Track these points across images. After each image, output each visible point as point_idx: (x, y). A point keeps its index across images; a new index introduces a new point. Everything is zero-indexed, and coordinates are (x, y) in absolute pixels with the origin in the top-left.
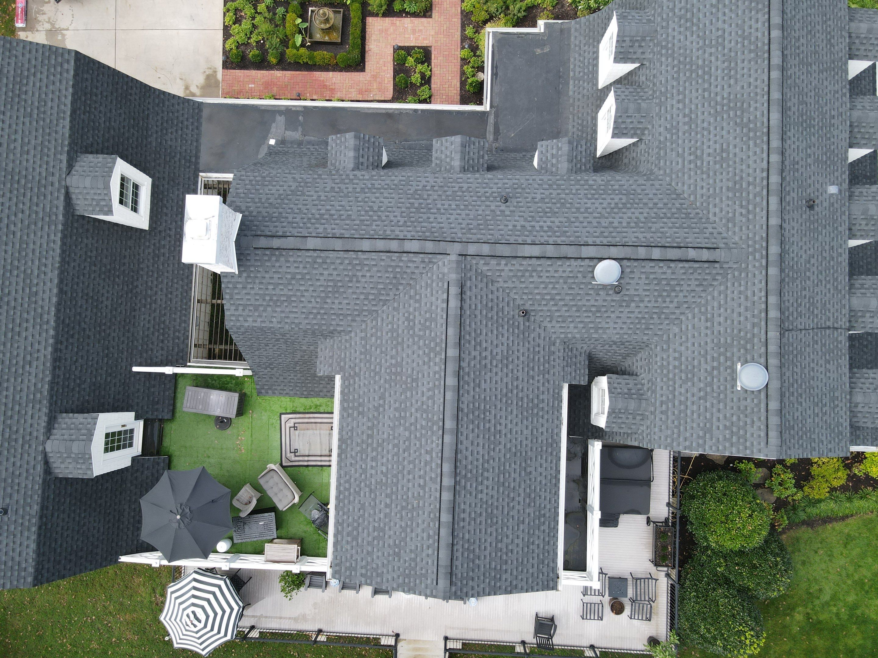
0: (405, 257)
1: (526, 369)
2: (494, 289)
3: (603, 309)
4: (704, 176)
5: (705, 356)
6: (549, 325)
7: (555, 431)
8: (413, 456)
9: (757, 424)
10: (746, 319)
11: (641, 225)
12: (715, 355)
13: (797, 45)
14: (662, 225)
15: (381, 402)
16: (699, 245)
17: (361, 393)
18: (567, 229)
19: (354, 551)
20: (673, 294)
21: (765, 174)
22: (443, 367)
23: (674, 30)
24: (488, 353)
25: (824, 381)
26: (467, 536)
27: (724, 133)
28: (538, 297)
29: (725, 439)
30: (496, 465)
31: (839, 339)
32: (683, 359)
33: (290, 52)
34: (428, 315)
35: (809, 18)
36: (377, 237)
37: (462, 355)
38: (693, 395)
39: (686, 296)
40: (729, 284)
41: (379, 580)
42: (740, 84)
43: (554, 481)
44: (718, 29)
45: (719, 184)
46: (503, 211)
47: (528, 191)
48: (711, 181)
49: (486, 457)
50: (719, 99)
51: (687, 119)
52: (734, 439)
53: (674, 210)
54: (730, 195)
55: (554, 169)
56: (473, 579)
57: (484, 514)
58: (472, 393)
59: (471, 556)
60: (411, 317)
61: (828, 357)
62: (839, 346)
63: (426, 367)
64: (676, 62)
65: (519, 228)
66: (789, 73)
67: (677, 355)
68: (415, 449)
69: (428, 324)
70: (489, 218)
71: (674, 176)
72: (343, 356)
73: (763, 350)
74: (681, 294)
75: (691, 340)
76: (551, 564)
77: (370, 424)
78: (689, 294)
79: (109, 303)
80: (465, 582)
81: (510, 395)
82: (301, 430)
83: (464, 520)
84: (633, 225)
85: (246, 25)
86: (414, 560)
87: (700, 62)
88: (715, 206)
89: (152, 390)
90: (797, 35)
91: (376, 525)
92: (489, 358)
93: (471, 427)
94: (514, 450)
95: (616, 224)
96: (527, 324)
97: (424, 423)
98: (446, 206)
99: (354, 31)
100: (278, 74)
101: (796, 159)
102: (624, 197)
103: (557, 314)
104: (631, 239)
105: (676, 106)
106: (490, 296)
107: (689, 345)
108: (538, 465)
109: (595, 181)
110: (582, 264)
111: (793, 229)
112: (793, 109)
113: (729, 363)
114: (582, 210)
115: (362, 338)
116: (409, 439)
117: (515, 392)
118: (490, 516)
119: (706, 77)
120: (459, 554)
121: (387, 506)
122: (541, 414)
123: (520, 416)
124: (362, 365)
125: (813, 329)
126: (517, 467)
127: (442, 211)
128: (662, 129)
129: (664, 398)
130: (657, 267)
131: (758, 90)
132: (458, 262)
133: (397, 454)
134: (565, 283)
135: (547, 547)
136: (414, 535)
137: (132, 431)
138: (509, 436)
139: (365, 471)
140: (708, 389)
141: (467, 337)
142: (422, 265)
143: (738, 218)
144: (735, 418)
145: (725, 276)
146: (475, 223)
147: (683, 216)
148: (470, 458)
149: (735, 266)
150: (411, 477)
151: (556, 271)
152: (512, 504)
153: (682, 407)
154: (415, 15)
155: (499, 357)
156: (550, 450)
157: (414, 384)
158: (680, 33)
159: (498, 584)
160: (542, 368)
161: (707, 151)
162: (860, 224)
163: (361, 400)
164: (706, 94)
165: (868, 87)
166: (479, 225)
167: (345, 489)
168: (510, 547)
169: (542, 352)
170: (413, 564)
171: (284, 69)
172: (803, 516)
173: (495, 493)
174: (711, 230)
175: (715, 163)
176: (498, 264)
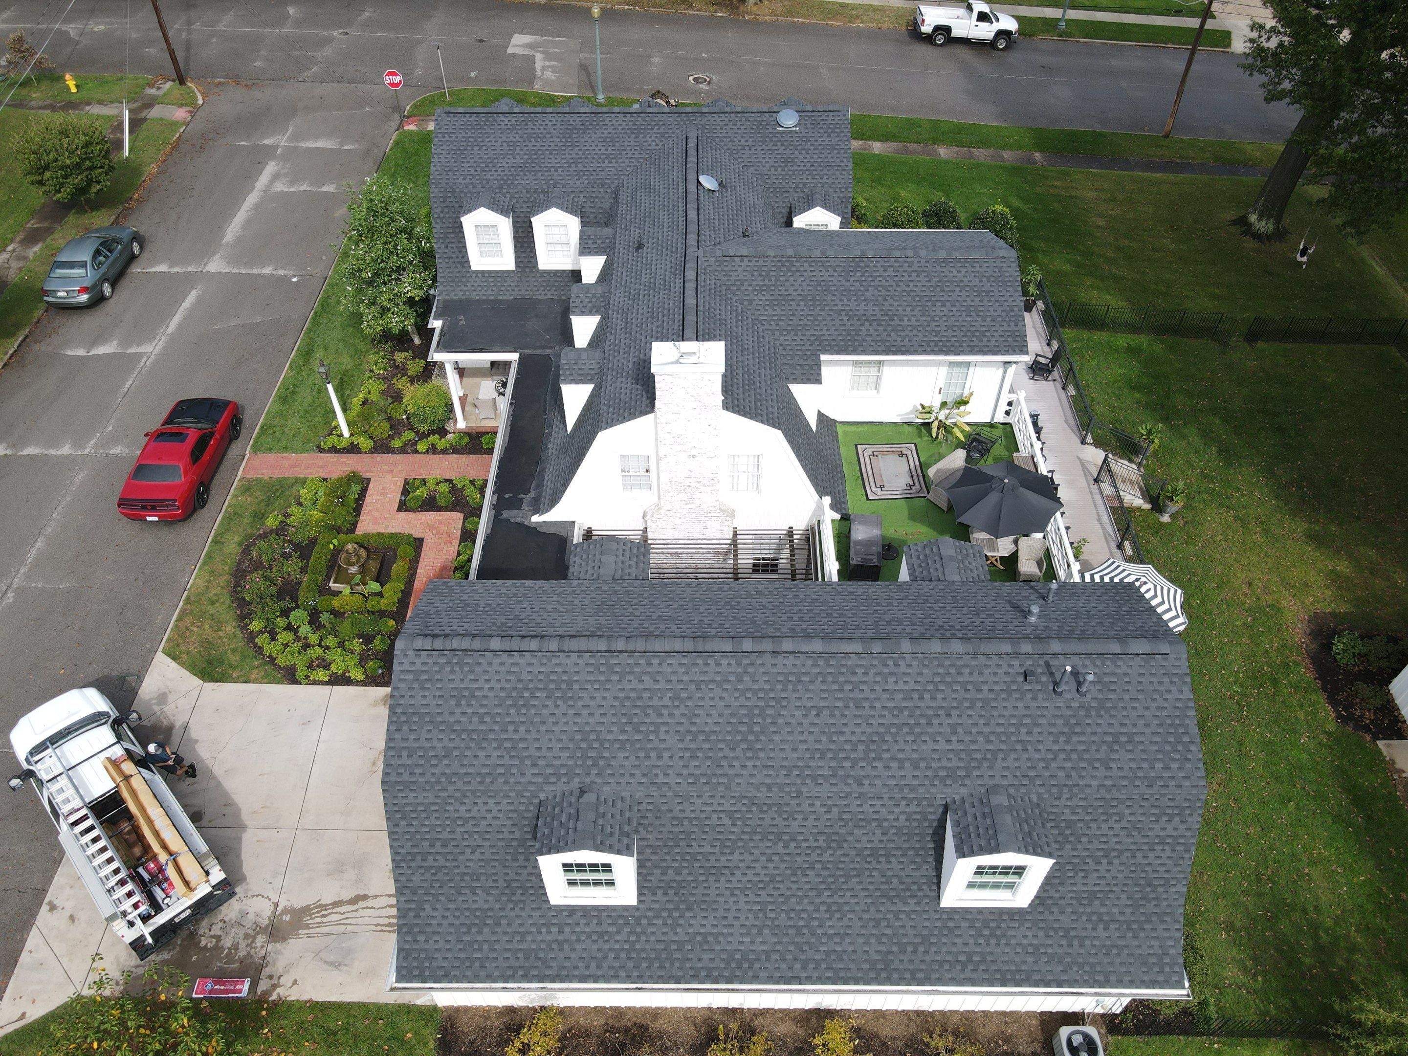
4: (624, 153)
5: (773, 150)
8: (891, 282)
9: (824, 117)
10: (742, 125)
12: (772, 144)
15: (843, 313)
17: (836, 333)
19: (995, 334)
21: (628, 115)
22: (804, 259)
23: (492, 175)
27: (590, 140)
29: (838, 136)
32: (776, 165)
34: (755, 274)
38: (805, 158)
40: (715, 135)
41: (1016, 309)
42: (551, 131)
44: (502, 146)
45: (632, 143)
48: (629, 148)
50: (560, 144)
51: (573, 165)
52: (838, 130)
54: (642, 136)
55: (608, 241)
60: (758, 288)
63: (805, 274)
64: (521, 174)
65: (670, 229)
67: (773, 169)
68: (884, 281)
69: (764, 274)
70: (660, 247)
71: (621, 173)
72: (800, 353)
73: (766, 115)
75: (760, 160)
77: (867, 323)
82: (882, 480)
86: (988, 278)
87: (526, 157)
88: (650, 145)
91: (964, 314)
97: (859, 274)
98: (648, 275)
105: (560, 172)
107: (764, 161)
110: (702, 192)
113: (778, 135)
115: (781, 335)
116: (876, 287)
119: (540, 153)
121: (943, 305)
124: (808, 333)
127: (653, 275)
128: (578, 182)
129: (810, 177)
130: (703, 162)
131: (560, 120)
133: (892, 297)
136: (965, 279)
139: (914, 327)
140: (800, 148)
143: (662, 131)
144: (821, 131)
146: (665, 253)
150: (911, 284)
151: (709, 210)
154: (364, 491)
157: (823, 283)
158: (496, 171)
161: (603, 151)
163: (844, 333)
164: (554, 152)
166: (668, 250)
167: (936, 346)
170: (992, 279)
175: (614, 146)
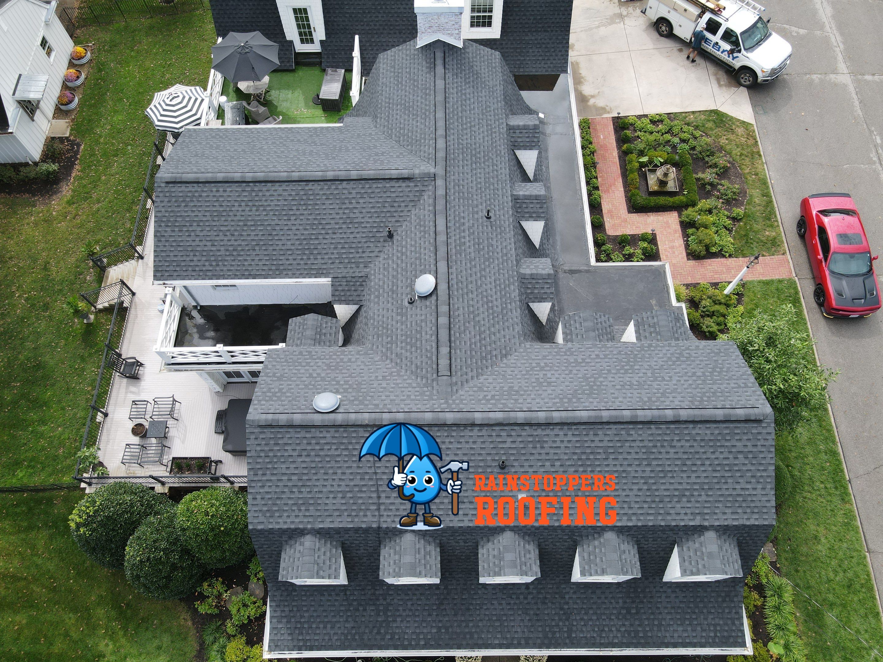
0: (432, 142)
1: (342, 241)
2: (409, 208)
3: (394, 296)
4: (524, 372)
5: (350, 376)
6: (381, 259)
7: (290, 273)
8: (273, 160)
9: (282, 407)
10: (383, 400)
11: (472, 316)
12: (350, 382)
13: (666, 444)
14: (473, 333)
15: (319, 144)
16: (453, 360)
17: (327, 135)
18: (463, 256)
20: (408, 347)
21: (525, 409)
24: (355, 205)
25: (324, 490)
26: (204, 194)
27: (567, 383)
28: (404, 243)
29: (270, 389)
30: (262, 217)
31: (369, 513)
32: (349, 364)
33: (633, 156)
34: (386, 161)
35: (699, 463)
36: (447, 123)
37: (352, 182)
38: (314, 370)
39: (406, 358)
40: (417, 389)
42: (616, 392)
43: (246, 273)
44: (670, 377)
45: (516, 381)
46: (477, 213)
47: (499, 237)
48: (518, 377)
49: (269, 208)
50: (601, 379)
51: (580, 360)
52: (269, 394)
53: (489, 348)
54: (505, 389)
56: (169, 201)
57: (221, 209)
58: (321, 193)
59: (188, 199)
60: (385, 154)
61: (349, 495)
62: (362, 514)
63: (344, 162)
65: (462, 221)
66: (632, 432)
67: (353, 360)
68: (279, 161)
69: (379, 162)
70: (470, 202)
71: (524, 354)
73: (354, 411)
74: (408, 354)
76: (176, 274)
77: (302, 140)
78: (409, 361)
79: (402, 10)
80: (167, 195)
81: (320, 227)
83: (218, 191)
84: (471, 309)
85: (650, 127)
87: (637, 367)
88: (495, 379)
89: (343, 53)
90: (675, 443)
91: (222, 146)
92: (351, 206)
93: (293, 193)
94: (274, 233)
95: (470, 295)
96: (382, 240)
97: (298, 163)
98: (479, 175)
99: (662, 200)
100: (615, 154)
101: (545, 445)
102: (499, 309)
103: (390, 262)
104: (457, 303)
105: (593, 354)
106: (403, 204)
107: (362, 367)
108: (261, 257)
109: (514, 290)
110: (432, 266)
111: (474, 442)
112: (597, 439)
113: (341, 390)
114: (483, 273)
116: (287, 157)
117: (323, 232)
118: (220, 215)
119: (622, 371)
120: (190, 189)
121: (236, 150)
122: (305, 257)
123: (303, 238)
124: (349, 135)
125: (376, 473)
126: (260, 237)
127: (474, 172)
130: (431, 325)
131: (610, 403)
132: (429, 174)
133: (276, 153)
134: (416, 259)
135: (190, 269)
136: (210, 162)
137: (312, 41)
138: (286, 228)
139: (265, 139)
141: (367, 186)
142: (426, 155)
143: (482, 394)
144: (289, 394)
145: (426, 386)
146: (465, 190)
147: (484, 354)
148: (268, 194)
149: (435, 392)
150: (256, 159)
151: (425, 249)
152: (228, 234)
153: (304, 364)
154: (687, 246)
155: (352, 215)
156: (273, 268)
157: (330, 158)
159: (163, 224)
160: (344, 256)
161: (549, 373)
162: (494, 549)
163: (321, 135)
164: (605, 372)
165: (676, 635)
166: (463, 193)
168: (193, 234)
169: (358, 256)
171: (620, 157)
172: (209, 639)
173: (238, 218)
174: (470, 374)
175: (537, 379)
176: (429, 205)
